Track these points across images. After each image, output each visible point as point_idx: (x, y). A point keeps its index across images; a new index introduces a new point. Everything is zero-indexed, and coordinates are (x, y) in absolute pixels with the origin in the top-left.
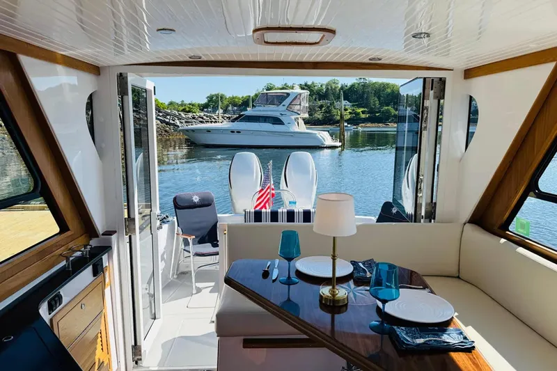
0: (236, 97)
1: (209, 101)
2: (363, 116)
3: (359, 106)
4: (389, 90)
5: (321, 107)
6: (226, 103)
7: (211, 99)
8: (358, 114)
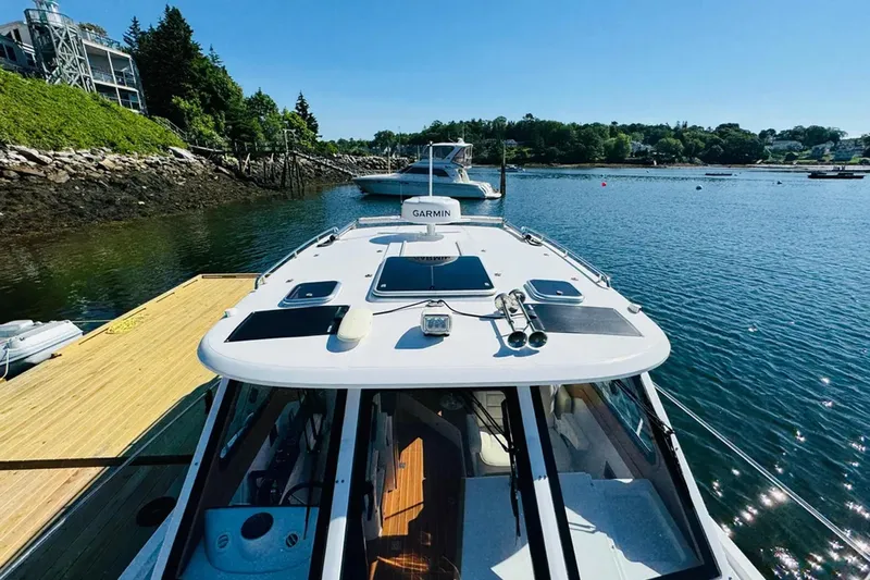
0: (403, 135)
1: (377, 139)
2: (529, 156)
3: (525, 147)
4: (555, 130)
5: (488, 146)
6: (393, 140)
7: (379, 136)
8: (524, 153)
